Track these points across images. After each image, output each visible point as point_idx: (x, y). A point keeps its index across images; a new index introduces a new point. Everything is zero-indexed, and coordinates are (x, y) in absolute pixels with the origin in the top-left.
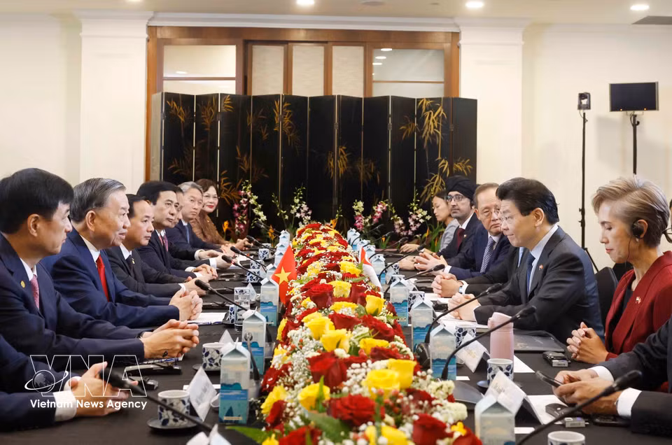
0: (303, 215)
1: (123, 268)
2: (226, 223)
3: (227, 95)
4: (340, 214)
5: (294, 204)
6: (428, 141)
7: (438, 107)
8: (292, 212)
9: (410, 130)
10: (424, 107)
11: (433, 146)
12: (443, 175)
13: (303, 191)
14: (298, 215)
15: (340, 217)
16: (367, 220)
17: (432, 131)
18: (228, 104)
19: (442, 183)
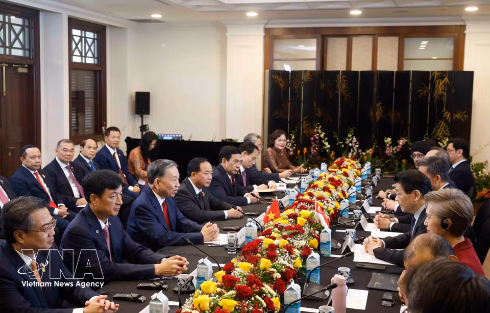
0: (353, 145)
1: (193, 201)
2: (305, 149)
3: (308, 71)
4: (376, 145)
5: (348, 137)
6: (438, 98)
7: (445, 77)
8: (347, 143)
9: (425, 92)
10: (435, 77)
11: (440, 102)
12: (446, 121)
13: (354, 130)
14: (350, 145)
15: (376, 147)
16: (394, 149)
17: (440, 93)
18: (309, 77)
19: (445, 127)
